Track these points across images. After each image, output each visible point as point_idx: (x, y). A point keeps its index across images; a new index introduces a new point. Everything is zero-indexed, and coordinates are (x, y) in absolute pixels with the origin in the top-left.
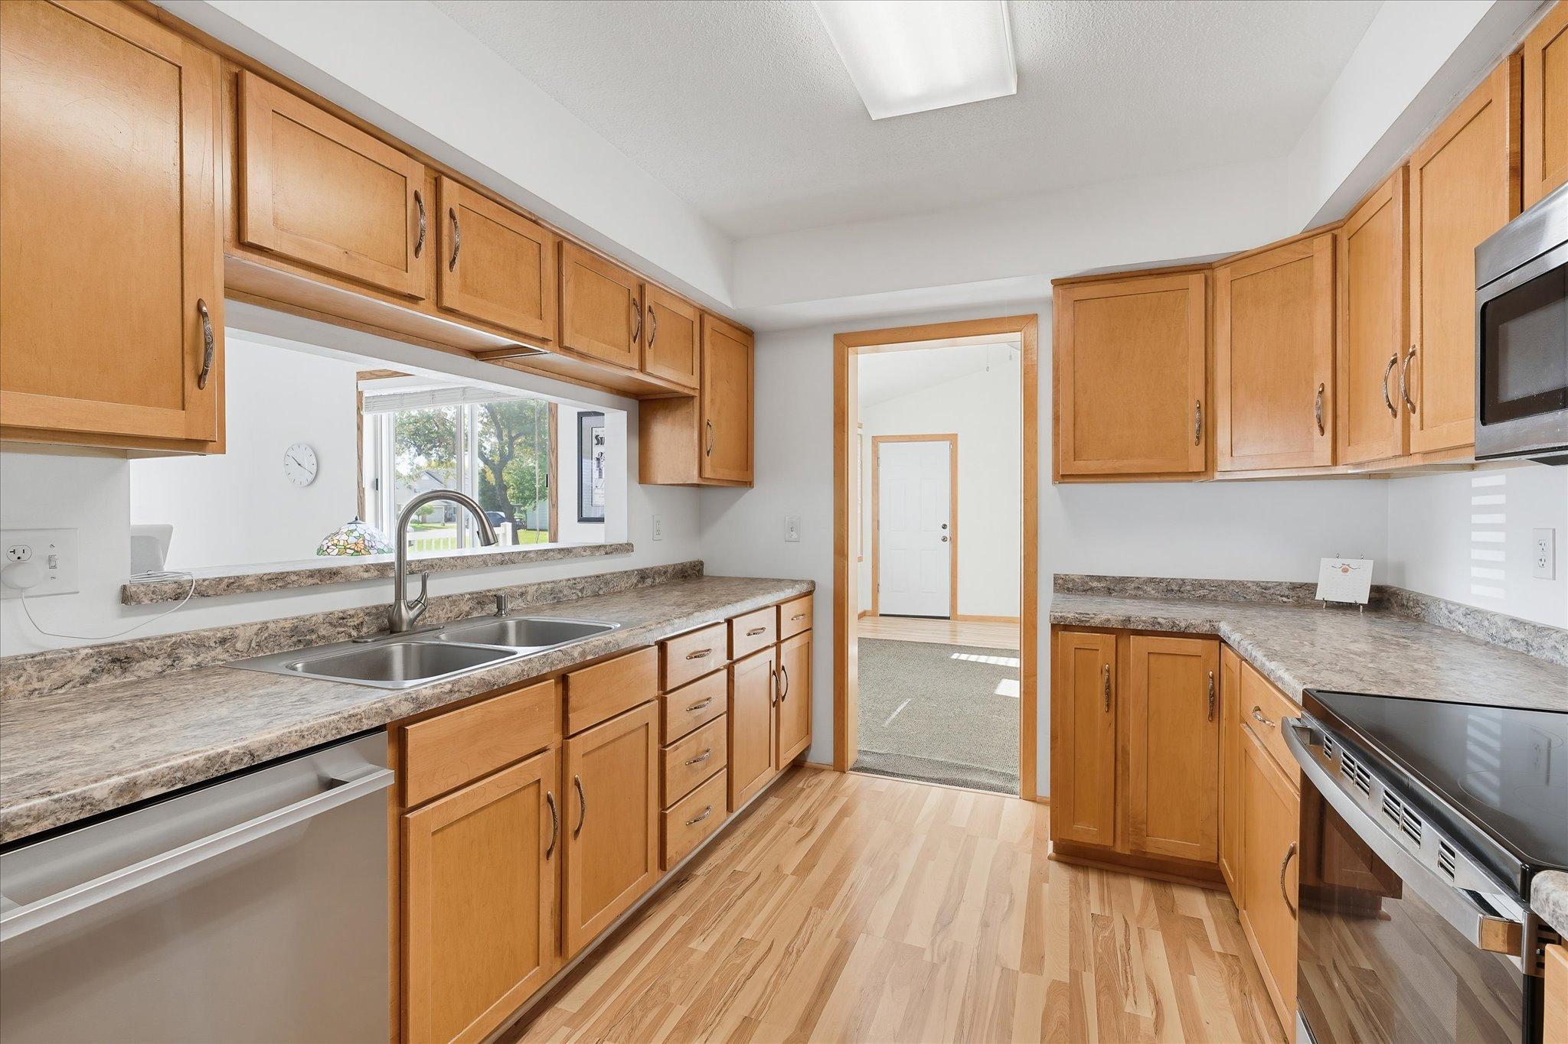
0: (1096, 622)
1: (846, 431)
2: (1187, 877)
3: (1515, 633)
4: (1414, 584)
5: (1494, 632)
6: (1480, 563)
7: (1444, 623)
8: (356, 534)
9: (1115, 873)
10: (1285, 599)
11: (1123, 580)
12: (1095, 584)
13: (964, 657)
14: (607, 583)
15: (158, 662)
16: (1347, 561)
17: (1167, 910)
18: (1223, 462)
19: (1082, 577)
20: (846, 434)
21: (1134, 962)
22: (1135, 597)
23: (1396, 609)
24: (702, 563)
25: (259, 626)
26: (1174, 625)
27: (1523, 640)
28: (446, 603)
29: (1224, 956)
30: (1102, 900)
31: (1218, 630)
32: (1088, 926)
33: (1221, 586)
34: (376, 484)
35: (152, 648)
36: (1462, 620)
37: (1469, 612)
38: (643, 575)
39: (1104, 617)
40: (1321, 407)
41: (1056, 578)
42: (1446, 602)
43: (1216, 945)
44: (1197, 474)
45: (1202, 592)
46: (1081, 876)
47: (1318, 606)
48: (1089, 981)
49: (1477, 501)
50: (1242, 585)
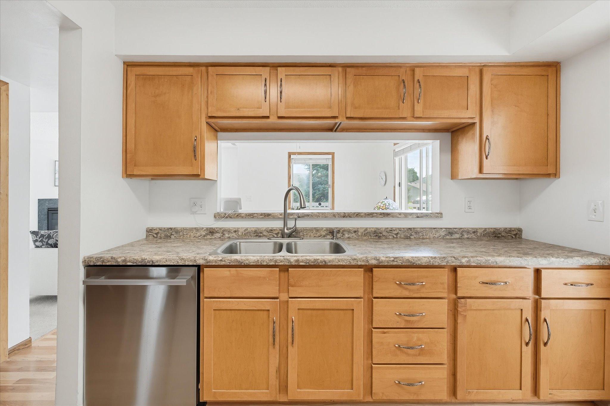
8: (384, 203)
14: (416, 233)
15: (220, 234)
25: (245, 229)
28: (314, 230)
34: (400, 185)
35: (218, 230)
38: (450, 232)
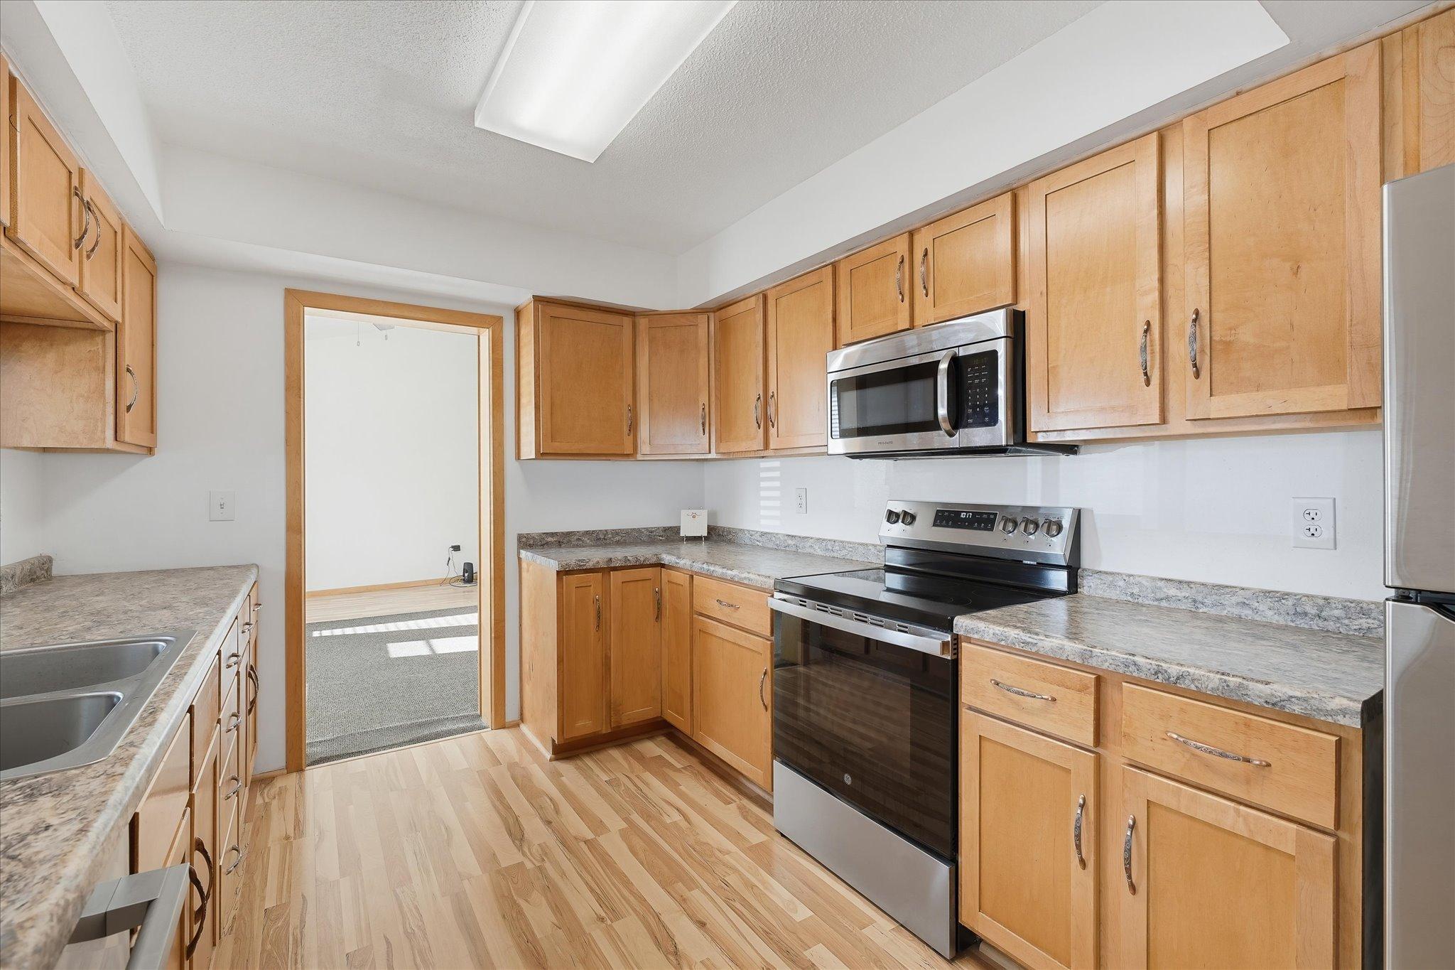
0: (590, 565)
1: (302, 396)
2: (638, 735)
3: (790, 542)
4: (723, 523)
5: (778, 542)
6: (766, 508)
7: (747, 541)
9: (598, 751)
10: (661, 538)
11: (569, 534)
12: (550, 539)
13: (326, 633)
16: (694, 511)
17: (641, 759)
18: (644, 448)
19: (540, 535)
20: (302, 400)
21: (649, 795)
22: (577, 546)
23: (715, 538)
24: (50, 560)
26: (637, 560)
27: (794, 545)
29: (685, 768)
30: (604, 771)
31: (663, 559)
32: (609, 789)
33: (628, 532)
36: (759, 538)
37: (763, 534)
39: (595, 560)
40: (704, 418)
41: (520, 537)
42: (749, 531)
43: (679, 766)
44: (628, 455)
45: (617, 538)
46: (579, 762)
47: (682, 539)
48: (636, 817)
49: (763, 475)
50: (639, 530)
